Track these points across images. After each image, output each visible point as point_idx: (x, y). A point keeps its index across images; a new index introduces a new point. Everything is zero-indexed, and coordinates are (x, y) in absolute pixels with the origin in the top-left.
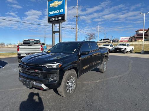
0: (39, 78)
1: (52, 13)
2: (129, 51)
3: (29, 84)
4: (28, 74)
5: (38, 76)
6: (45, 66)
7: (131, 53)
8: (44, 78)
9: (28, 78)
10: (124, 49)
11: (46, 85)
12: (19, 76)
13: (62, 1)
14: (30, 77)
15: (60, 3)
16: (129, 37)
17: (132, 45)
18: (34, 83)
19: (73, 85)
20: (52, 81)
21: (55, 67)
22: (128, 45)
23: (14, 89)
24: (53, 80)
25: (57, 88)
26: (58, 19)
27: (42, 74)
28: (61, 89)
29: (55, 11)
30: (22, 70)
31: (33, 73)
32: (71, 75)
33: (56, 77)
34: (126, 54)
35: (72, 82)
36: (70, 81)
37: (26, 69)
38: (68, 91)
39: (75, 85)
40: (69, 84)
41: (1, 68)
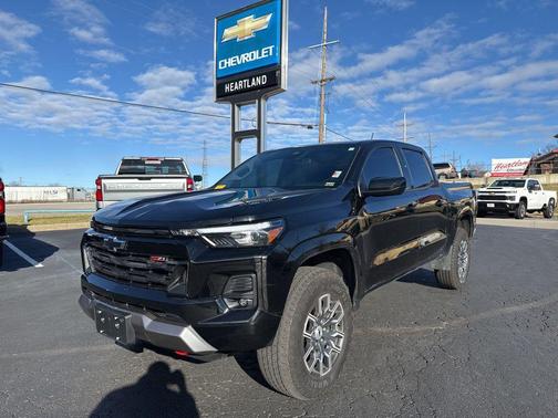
0: (170, 296)
1: (231, 62)
2: (539, 211)
3: (123, 325)
4: (120, 279)
5: (165, 286)
6: (200, 237)
7: (547, 216)
8: (196, 298)
9: (119, 299)
10: (517, 201)
11: (203, 332)
12: (84, 288)
13: (269, 17)
14: (125, 290)
15: (263, 22)
16: (528, 160)
17: (547, 187)
18: (147, 321)
19: (333, 339)
20: (231, 311)
21: (248, 241)
22: (532, 187)
23: (61, 351)
24: (240, 306)
25: (259, 351)
26: (253, 84)
27: (186, 277)
28: (275, 358)
29: (243, 56)
30: (95, 258)
31: (143, 273)
32: (325, 286)
33: (252, 290)
34: (524, 220)
35: (330, 326)
36: (321, 318)
37: (112, 253)
38: (310, 369)
39: (342, 340)
40: (317, 331)
41: (31, 265)
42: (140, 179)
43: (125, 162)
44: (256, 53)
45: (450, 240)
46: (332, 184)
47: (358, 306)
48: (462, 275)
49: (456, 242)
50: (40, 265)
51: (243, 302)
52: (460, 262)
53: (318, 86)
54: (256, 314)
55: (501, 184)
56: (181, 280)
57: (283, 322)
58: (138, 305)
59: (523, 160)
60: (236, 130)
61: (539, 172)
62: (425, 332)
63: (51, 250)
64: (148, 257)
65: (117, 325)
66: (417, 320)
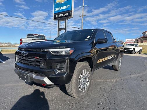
0: (41, 68)
1: (58, 9)
2: (138, 52)
3: (27, 77)
5: (39, 66)
6: (50, 52)
7: (139, 54)
8: (49, 69)
9: (26, 70)
10: (132, 49)
11: (50, 79)
14: (28, 67)
17: (140, 46)
18: (34, 76)
19: (86, 82)
20: (59, 73)
21: (64, 53)
22: (136, 46)
23: (9, 85)
24: (61, 72)
25: (66, 85)
26: (64, 15)
27: (45, 63)
28: (71, 86)
29: (61, 7)
30: (19, 58)
31: (33, 62)
32: (85, 67)
33: (65, 67)
34: (134, 54)
35: (86, 78)
36: (83, 76)
37: (24, 56)
38: (80, 90)
39: (89, 82)
40: (82, 80)
41: (2, 62)
42: (33, 39)
43: (29, 35)
44: (65, 7)
45: (117, 57)
46: (87, 40)
47: (93, 73)
48: (119, 67)
49: (118, 58)
50: (4, 62)
51: (62, 71)
52: (119, 63)
53: (81, 17)
54: (66, 74)
55: (128, 45)
56: (44, 64)
57: (73, 77)
58: (31, 71)
59: (134, 39)
60: (59, 28)
61: (138, 42)
62: (110, 81)
63: (7, 58)
64: (34, 57)
65: (25, 77)
66: (108, 78)
